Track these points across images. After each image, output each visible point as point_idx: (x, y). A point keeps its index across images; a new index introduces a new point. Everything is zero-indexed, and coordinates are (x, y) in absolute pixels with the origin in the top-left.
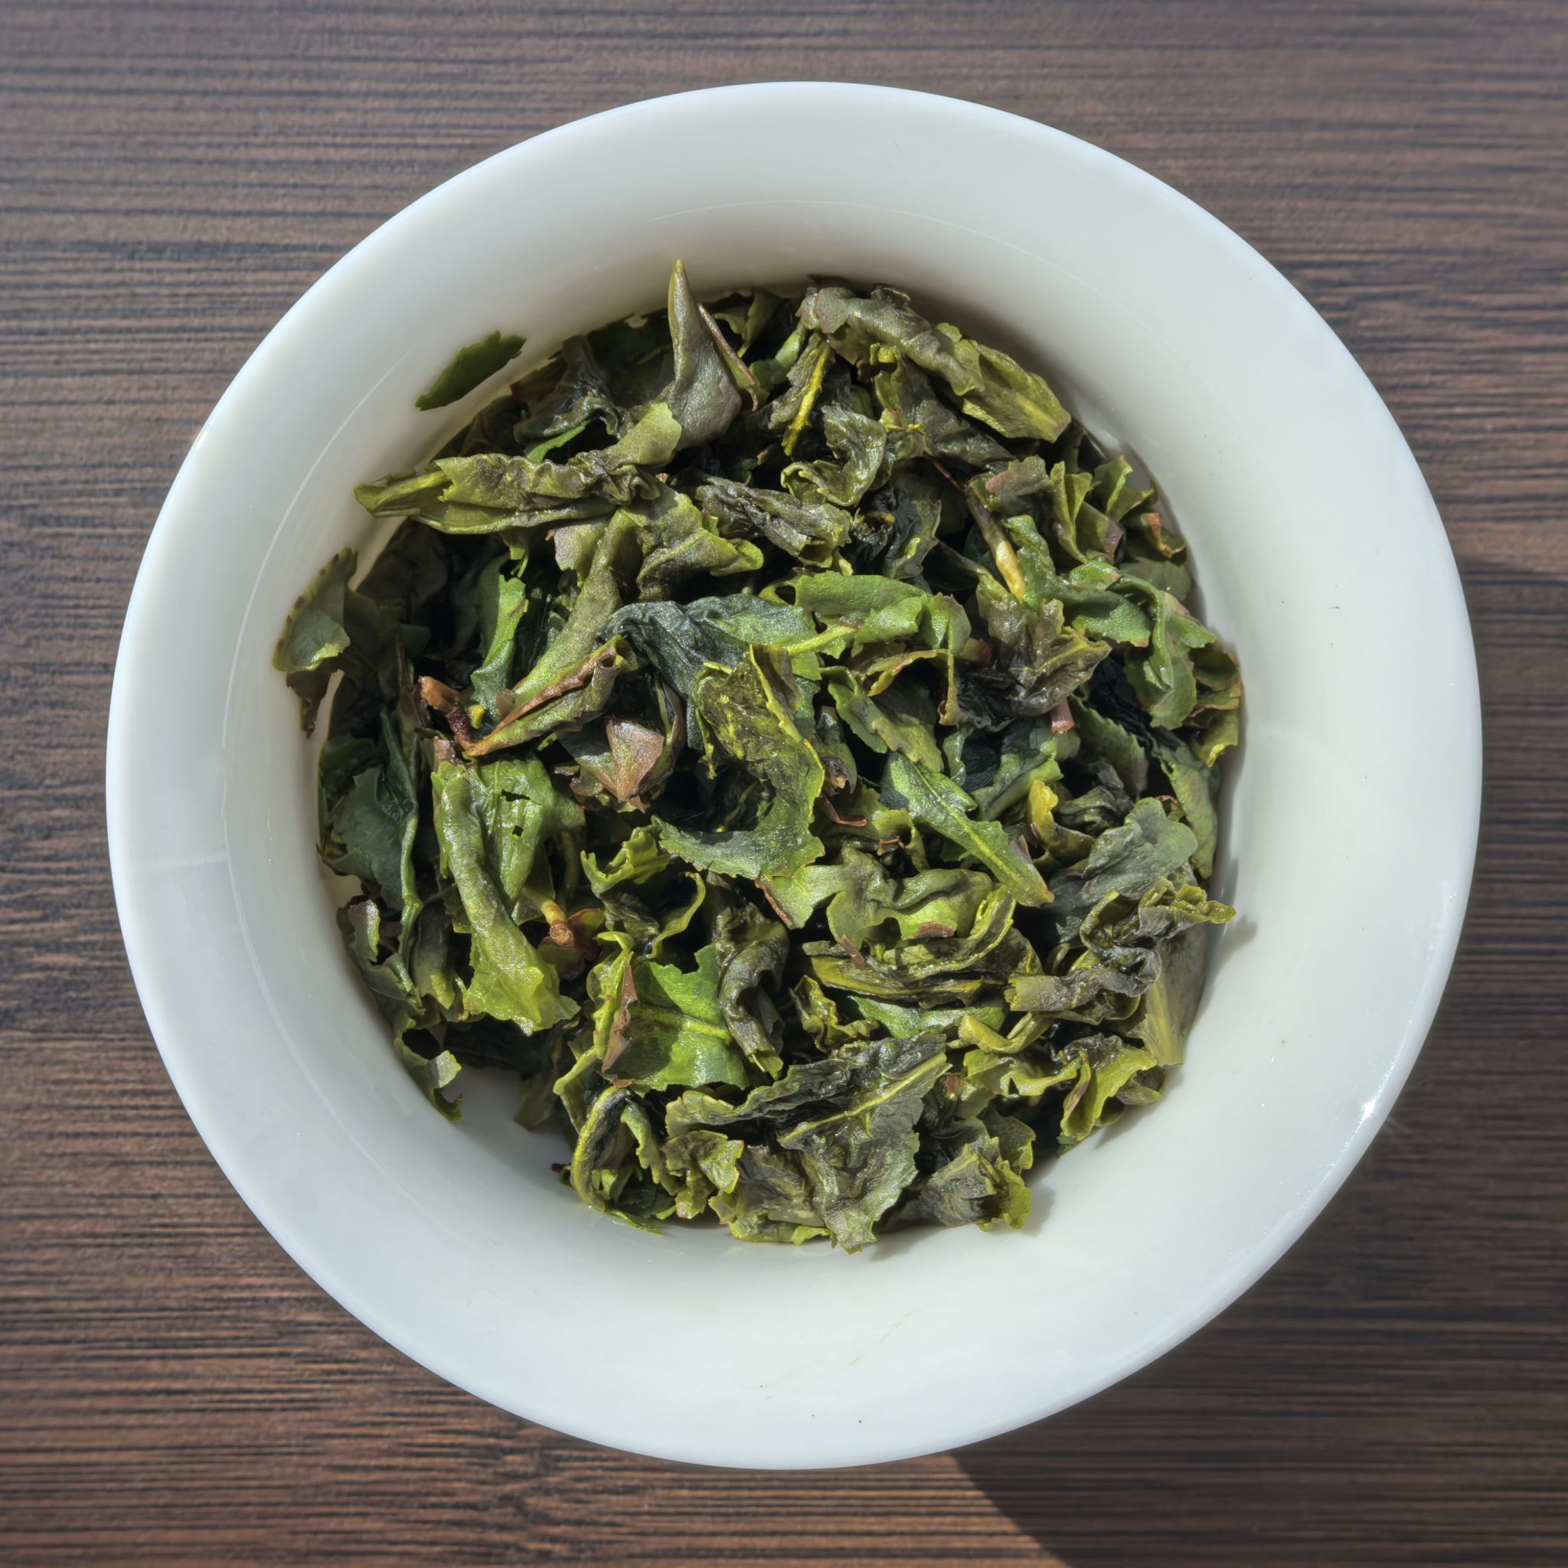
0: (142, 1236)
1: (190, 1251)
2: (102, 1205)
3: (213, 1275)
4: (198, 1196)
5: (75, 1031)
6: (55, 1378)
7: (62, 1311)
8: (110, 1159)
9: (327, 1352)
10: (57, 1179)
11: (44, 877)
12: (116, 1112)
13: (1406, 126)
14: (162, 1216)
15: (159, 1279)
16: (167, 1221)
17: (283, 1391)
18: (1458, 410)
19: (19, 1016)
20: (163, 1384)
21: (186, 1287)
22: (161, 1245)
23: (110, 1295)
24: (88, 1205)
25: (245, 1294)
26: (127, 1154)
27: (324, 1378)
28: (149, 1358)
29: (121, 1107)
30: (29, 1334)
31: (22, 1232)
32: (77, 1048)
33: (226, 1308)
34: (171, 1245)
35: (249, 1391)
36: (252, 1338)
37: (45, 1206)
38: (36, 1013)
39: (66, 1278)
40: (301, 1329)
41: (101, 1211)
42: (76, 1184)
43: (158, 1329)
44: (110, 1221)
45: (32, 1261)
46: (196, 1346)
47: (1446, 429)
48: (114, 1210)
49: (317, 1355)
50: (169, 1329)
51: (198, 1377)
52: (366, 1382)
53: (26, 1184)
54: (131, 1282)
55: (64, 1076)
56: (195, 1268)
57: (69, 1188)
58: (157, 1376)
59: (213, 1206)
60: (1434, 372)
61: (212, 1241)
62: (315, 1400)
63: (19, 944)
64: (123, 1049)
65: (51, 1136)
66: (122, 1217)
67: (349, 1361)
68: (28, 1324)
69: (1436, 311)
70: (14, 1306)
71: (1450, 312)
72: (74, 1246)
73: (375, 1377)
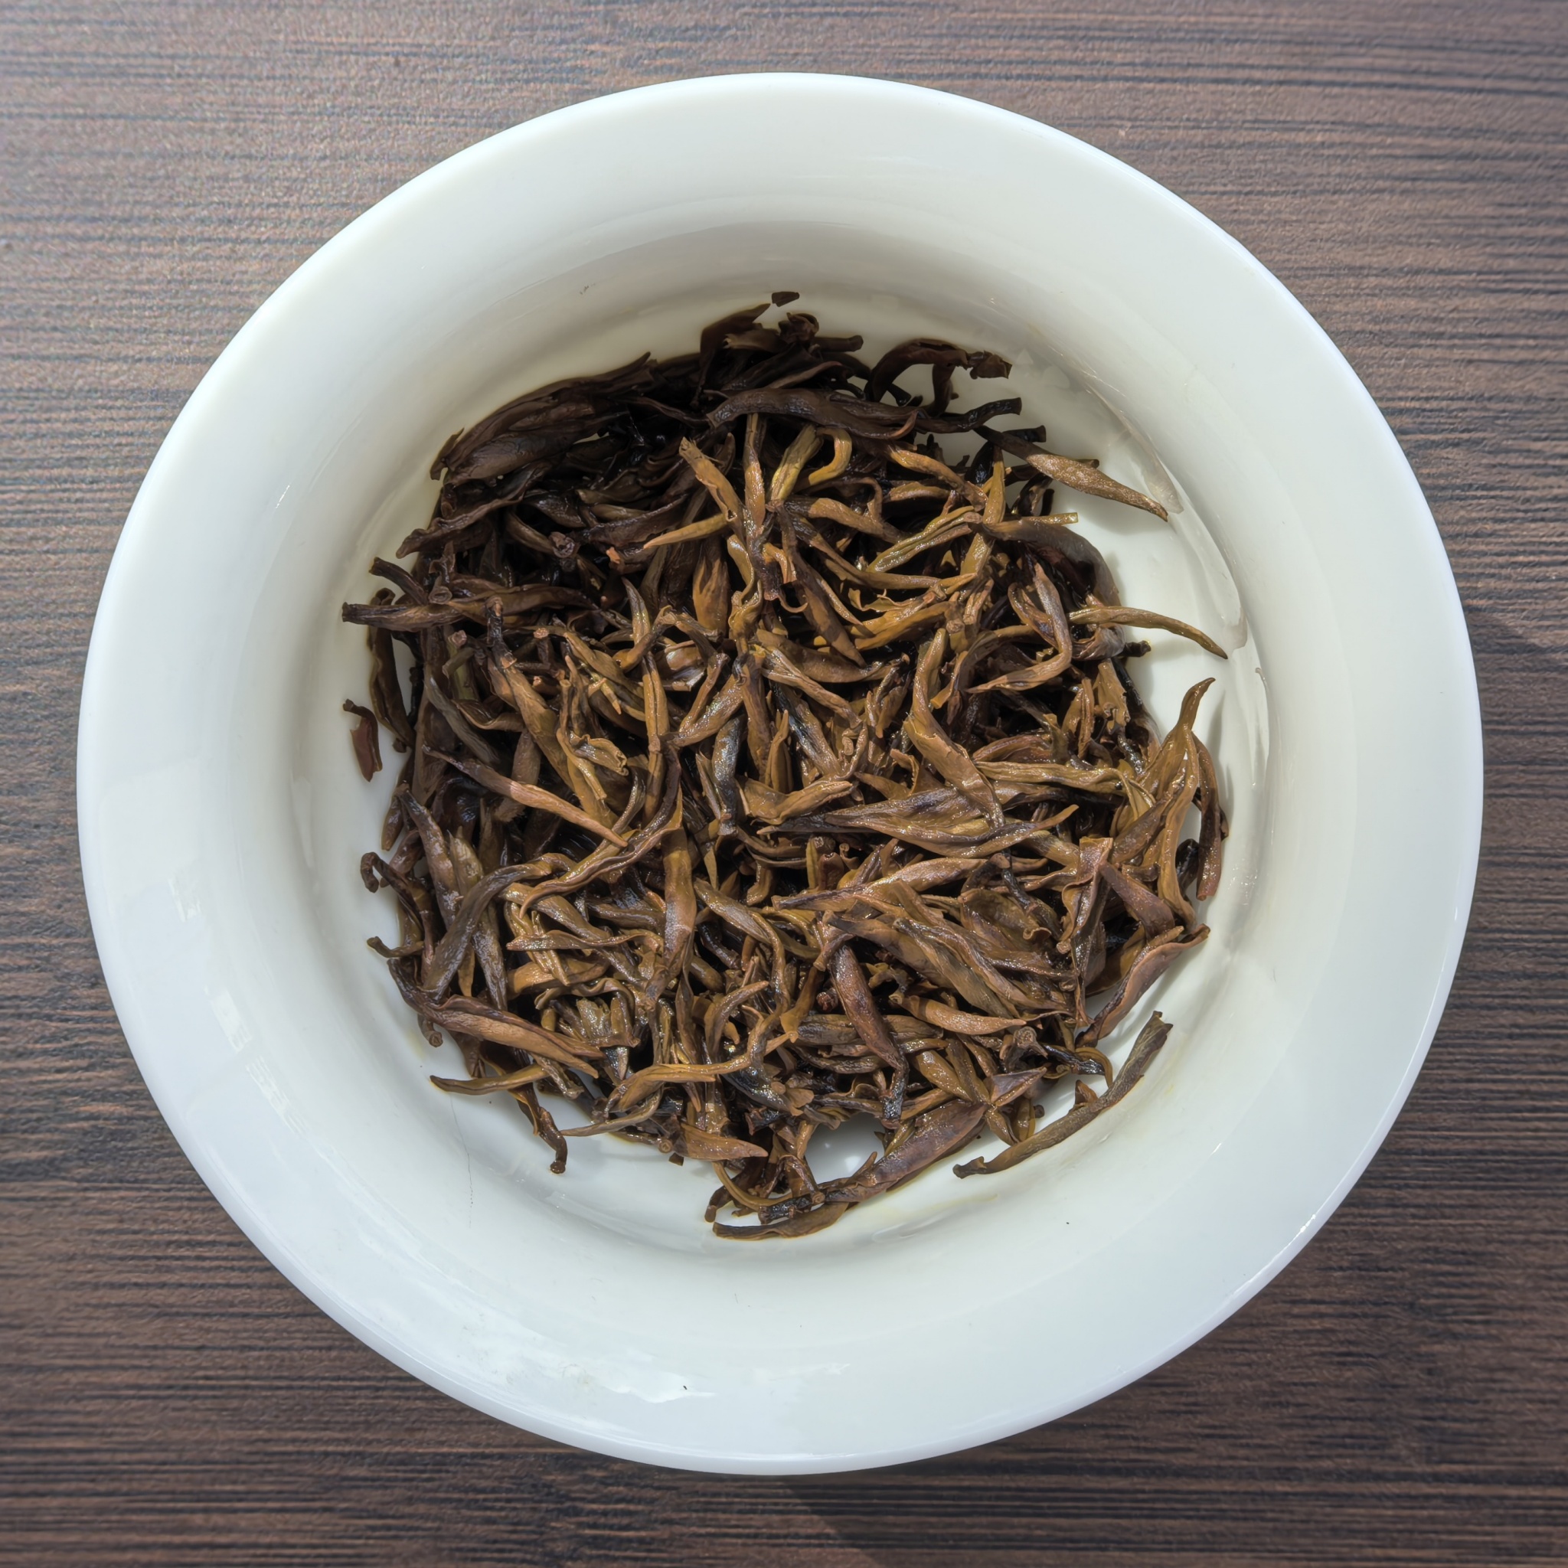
0: (186, 1388)
1: (235, 1403)
2: (145, 1357)
3: (257, 1428)
4: (243, 1348)
5: (121, 1181)
6: (98, 1531)
7: (106, 1463)
8: (156, 1311)
9: (371, 1507)
10: (101, 1330)
11: (91, 1025)
12: (160, 1263)
13: (1469, 273)
14: (205, 1368)
15: (203, 1432)
16: (211, 1373)
17: (326, 1546)
18: (1521, 558)
19: (65, 1165)
20: (207, 1538)
21: (232, 1441)
22: (206, 1397)
23: (153, 1447)
24: (131, 1357)
25: (290, 1448)
26: (172, 1306)
27: (369, 1533)
28: (193, 1511)
29: (166, 1258)
30: (73, 1486)
31: (66, 1383)
32: (122, 1198)
33: (269, 1462)
34: (215, 1397)
35: (293, 1546)
36: (297, 1492)
37: (87, 1357)
38: (81, 1163)
39: (109, 1430)
40: (345, 1483)
41: (145, 1363)
42: (120, 1335)
43: (202, 1482)
44: (154, 1373)
45: (76, 1413)
46: (240, 1500)
47: (1508, 578)
48: (158, 1362)
49: (362, 1510)
50: (213, 1482)
51: (241, 1531)
52: (411, 1538)
53: (69, 1335)
54: (176, 1435)
55: (110, 1226)
56: (240, 1421)
57: (113, 1340)
58: (198, 1530)
59: (259, 1358)
60: (1496, 520)
61: (256, 1393)
62: (358, 1556)
63: (65, 1093)
64: (167, 1199)
65: (96, 1287)
66: (167, 1369)
67: (393, 1517)
68: (72, 1476)
69: (1498, 459)
70: (58, 1458)
71: (1514, 459)
72: (118, 1397)
73: (420, 1533)
